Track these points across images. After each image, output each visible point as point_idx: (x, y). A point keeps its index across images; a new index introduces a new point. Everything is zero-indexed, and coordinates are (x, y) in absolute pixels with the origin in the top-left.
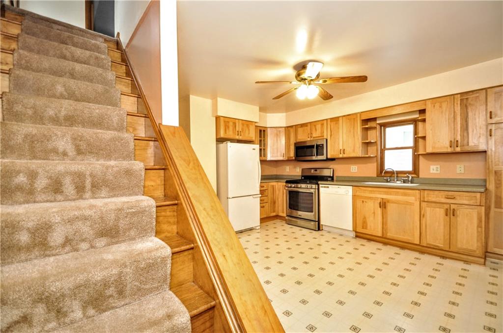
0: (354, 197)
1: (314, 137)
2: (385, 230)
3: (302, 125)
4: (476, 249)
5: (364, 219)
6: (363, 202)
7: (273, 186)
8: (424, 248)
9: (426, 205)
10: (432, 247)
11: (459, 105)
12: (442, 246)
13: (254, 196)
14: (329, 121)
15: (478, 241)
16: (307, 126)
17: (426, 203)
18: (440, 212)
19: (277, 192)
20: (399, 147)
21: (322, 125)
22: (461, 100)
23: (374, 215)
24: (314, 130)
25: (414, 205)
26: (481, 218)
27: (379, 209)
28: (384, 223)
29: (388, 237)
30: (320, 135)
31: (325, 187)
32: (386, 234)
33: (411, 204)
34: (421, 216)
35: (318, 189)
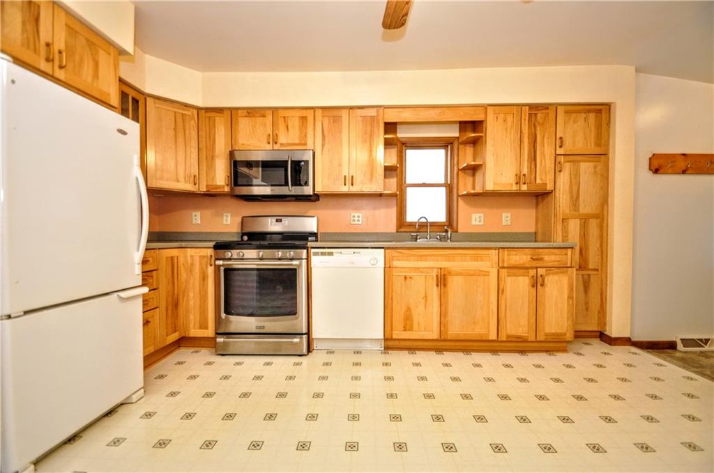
0: (388, 269)
1: (281, 144)
2: (444, 326)
3: (251, 112)
4: (565, 332)
5: (407, 311)
6: (405, 278)
7: (172, 258)
8: (503, 344)
9: (506, 274)
10: (514, 339)
11: (527, 123)
12: (526, 335)
13: (123, 294)
14: (319, 113)
15: (568, 319)
16: (264, 116)
17: (506, 270)
18: (523, 282)
19: (184, 275)
20: (427, 182)
21: (304, 119)
22: (529, 114)
23: (426, 300)
24: (282, 126)
25: (489, 276)
26: (573, 285)
27: (435, 287)
28: (443, 314)
29: (449, 338)
30: (297, 142)
31: (323, 254)
32: (446, 332)
33: (486, 274)
34: (500, 291)
35: (308, 259)
